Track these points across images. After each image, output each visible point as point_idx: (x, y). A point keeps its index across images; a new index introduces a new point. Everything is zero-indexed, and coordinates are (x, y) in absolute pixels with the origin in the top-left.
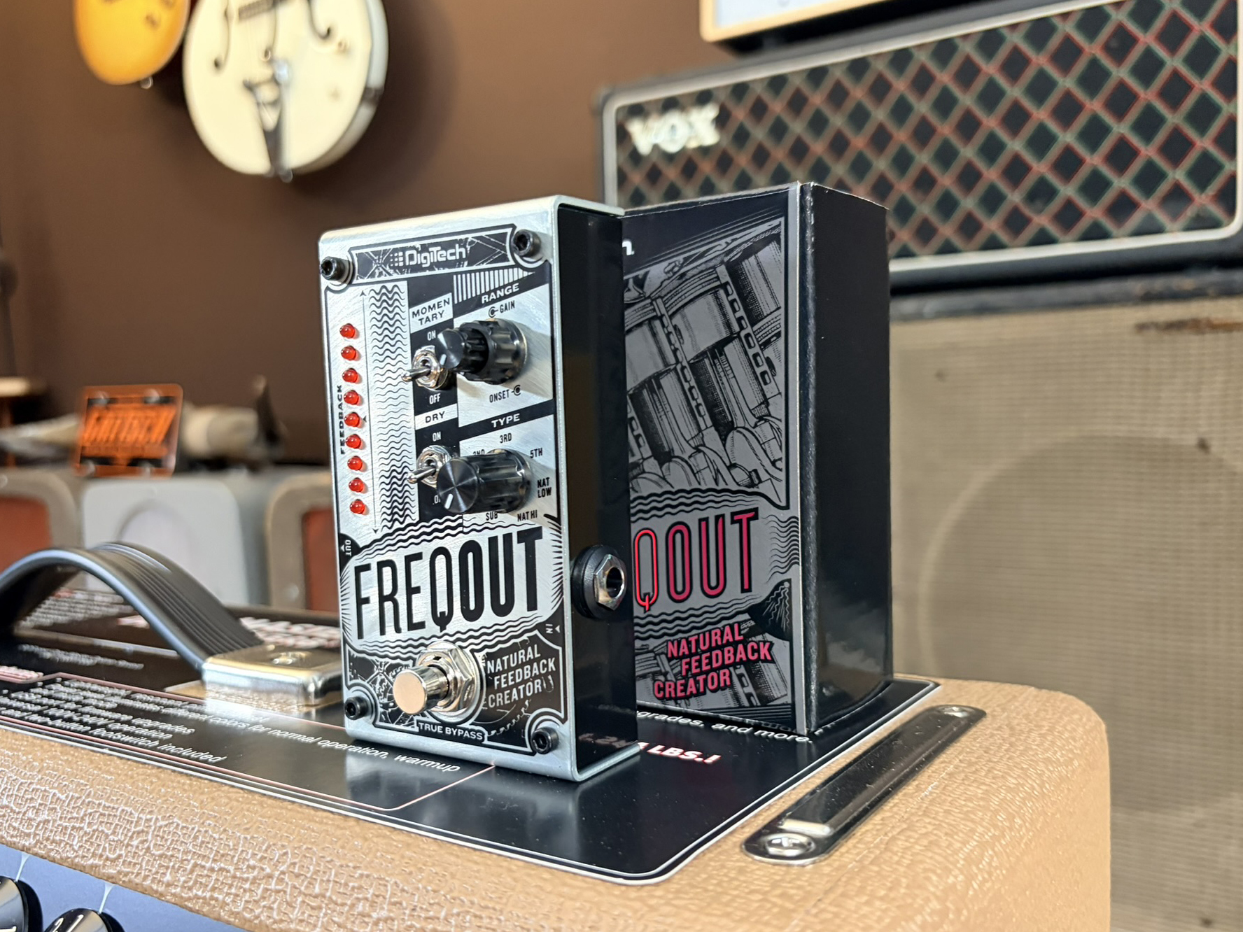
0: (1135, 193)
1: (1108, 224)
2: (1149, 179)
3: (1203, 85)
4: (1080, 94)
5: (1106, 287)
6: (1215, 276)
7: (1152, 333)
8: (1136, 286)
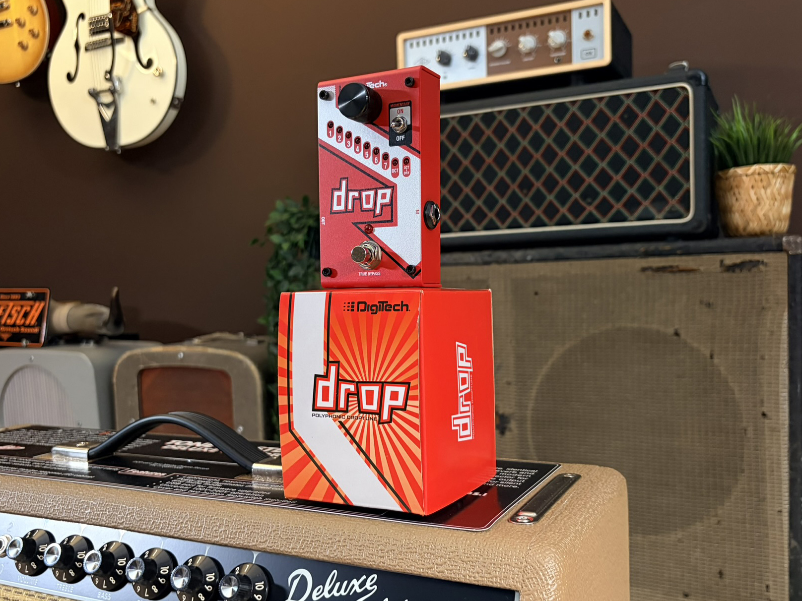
0: (638, 197)
1: (626, 213)
2: (646, 190)
3: (672, 141)
4: (609, 142)
5: (625, 247)
6: (680, 244)
7: (649, 273)
8: (641, 247)
